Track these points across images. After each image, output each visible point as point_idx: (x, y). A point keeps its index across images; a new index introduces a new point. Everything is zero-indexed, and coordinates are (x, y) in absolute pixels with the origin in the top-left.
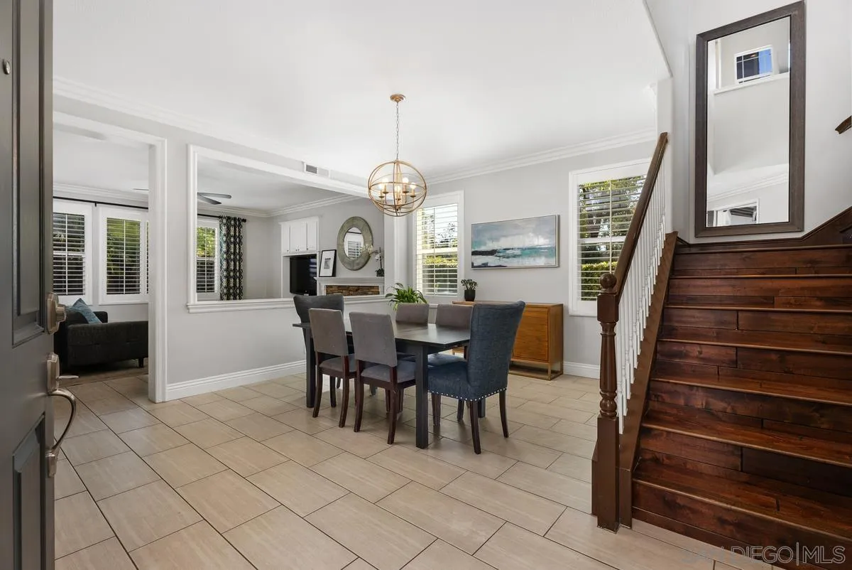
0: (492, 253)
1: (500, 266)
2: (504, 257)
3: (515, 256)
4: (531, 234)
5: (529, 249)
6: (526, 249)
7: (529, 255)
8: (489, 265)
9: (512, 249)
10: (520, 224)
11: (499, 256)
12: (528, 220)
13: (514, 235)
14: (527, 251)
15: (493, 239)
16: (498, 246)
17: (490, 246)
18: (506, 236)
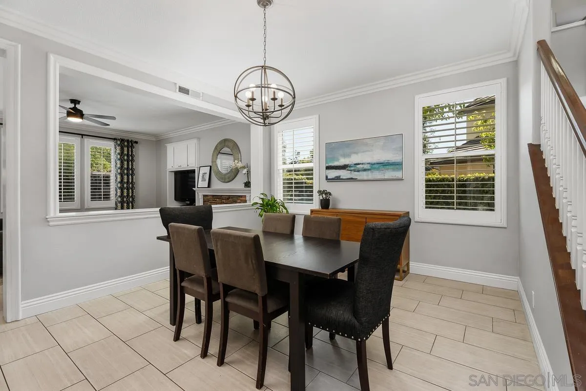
4: (379, 151)
6: (374, 164)
10: (369, 142)
11: (351, 170)
12: (376, 139)
13: (364, 152)
15: (345, 156)
16: (350, 162)
17: (342, 161)
18: (356, 153)
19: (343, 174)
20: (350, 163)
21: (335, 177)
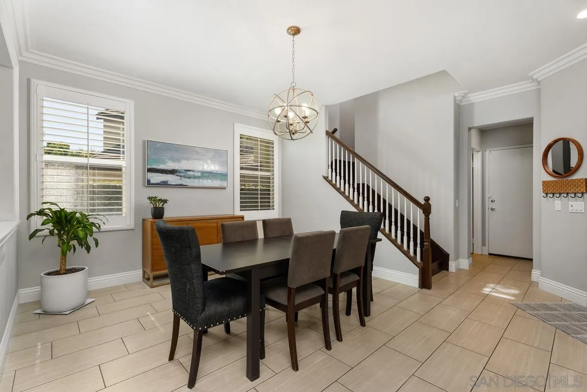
0: (172, 172)
1: (182, 185)
2: (185, 177)
3: (195, 177)
4: (209, 161)
5: (207, 172)
6: (205, 173)
7: (208, 178)
8: (169, 183)
9: (193, 171)
10: (200, 152)
11: (181, 176)
12: (207, 150)
13: (195, 159)
14: (207, 175)
15: (173, 159)
16: (179, 167)
17: (170, 166)
18: (187, 159)
19: (171, 179)
20: (180, 169)
21: (162, 182)
